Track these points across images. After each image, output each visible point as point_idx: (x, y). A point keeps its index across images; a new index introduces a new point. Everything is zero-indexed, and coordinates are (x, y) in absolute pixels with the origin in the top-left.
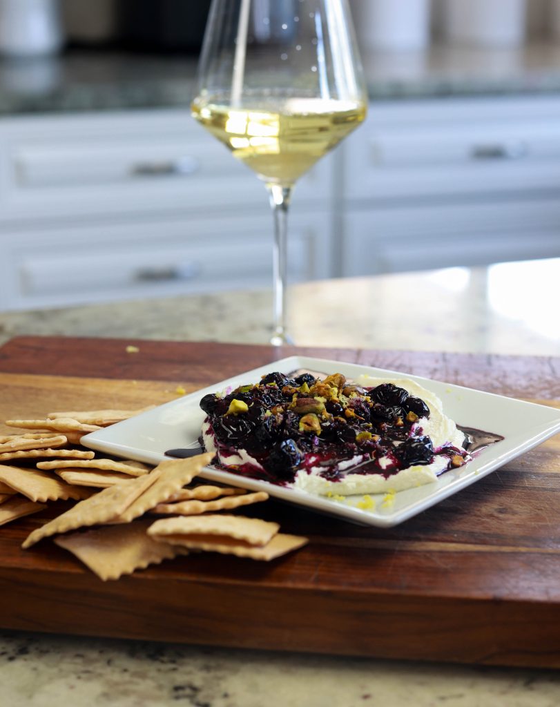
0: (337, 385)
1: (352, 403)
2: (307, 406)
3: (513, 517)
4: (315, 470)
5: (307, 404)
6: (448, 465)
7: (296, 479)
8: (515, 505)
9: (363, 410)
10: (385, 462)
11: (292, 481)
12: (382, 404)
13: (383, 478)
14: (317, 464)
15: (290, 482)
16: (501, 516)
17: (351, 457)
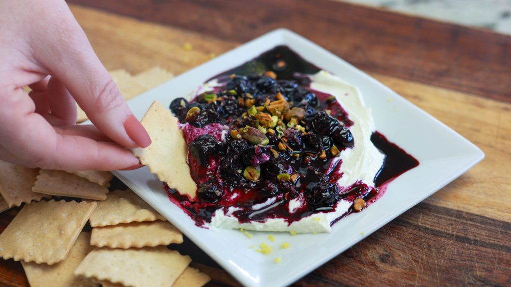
0: (279, 113)
1: (286, 134)
2: (255, 137)
3: (390, 269)
4: (232, 209)
5: (256, 135)
6: (349, 209)
7: (213, 219)
8: (398, 252)
9: (295, 140)
10: (294, 205)
11: (209, 221)
12: (314, 132)
13: (287, 223)
14: (235, 203)
15: (207, 222)
16: (381, 265)
17: (264, 200)
